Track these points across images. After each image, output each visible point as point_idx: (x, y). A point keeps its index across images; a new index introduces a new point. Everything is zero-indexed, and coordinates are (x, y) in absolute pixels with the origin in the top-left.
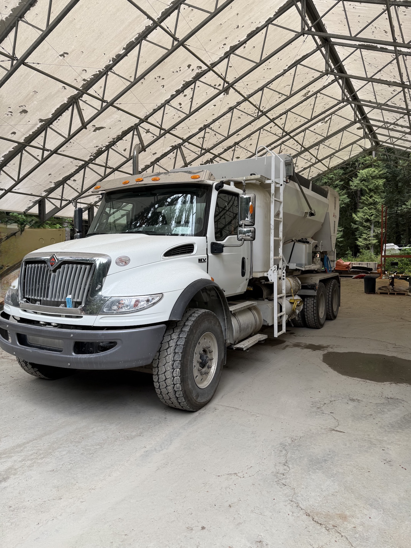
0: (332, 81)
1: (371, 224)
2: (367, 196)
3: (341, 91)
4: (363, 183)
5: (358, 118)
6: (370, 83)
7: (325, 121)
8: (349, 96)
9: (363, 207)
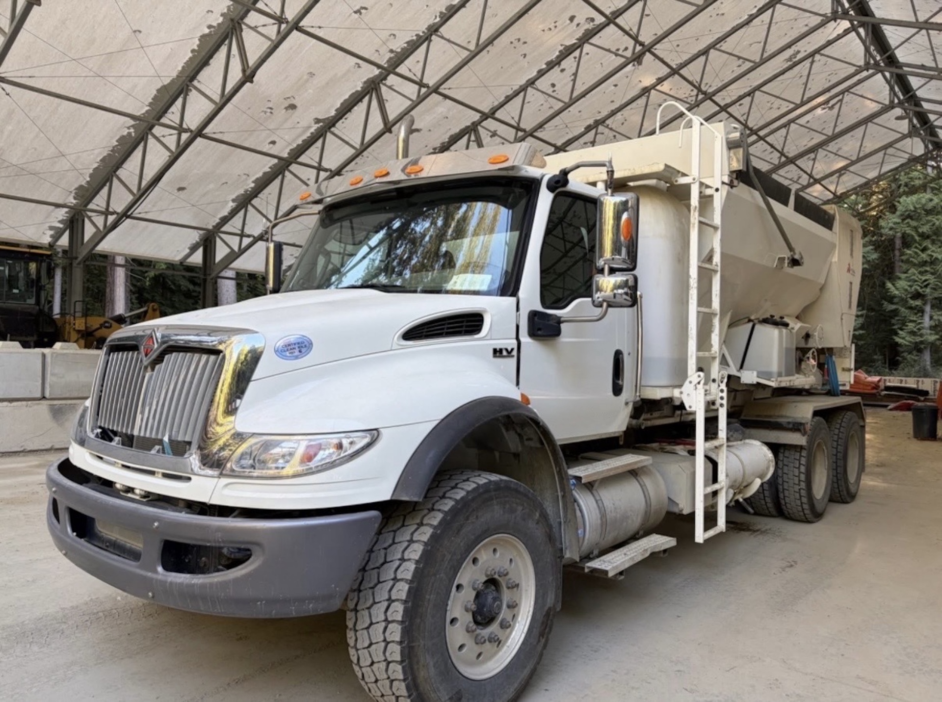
0: (845, 31)
1: (924, 304)
2: (916, 247)
3: (862, 48)
4: (908, 223)
5: (898, 98)
6: (924, 32)
7: (830, 105)
8: (878, 58)
9: (908, 270)
